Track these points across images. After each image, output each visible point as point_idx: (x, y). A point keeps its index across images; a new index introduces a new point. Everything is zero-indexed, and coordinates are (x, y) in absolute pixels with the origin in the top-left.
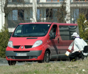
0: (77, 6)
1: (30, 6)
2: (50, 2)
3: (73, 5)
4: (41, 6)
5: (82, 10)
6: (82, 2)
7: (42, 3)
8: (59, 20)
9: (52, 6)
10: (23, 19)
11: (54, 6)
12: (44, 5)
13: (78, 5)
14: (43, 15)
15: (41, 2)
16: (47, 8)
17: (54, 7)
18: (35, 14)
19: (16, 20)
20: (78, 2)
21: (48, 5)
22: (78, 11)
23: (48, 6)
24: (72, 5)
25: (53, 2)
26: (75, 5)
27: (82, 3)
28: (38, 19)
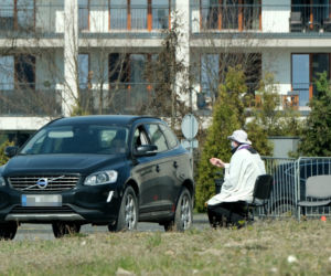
0: (213, 43)
1: (57, 43)
2: (123, 31)
3: (200, 40)
4: (94, 43)
5: (228, 58)
6: (232, 31)
7: (98, 36)
8: (156, 90)
9: (129, 45)
10: (32, 87)
11: (137, 43)
12: (105, 40)
13: (218, 43)
14: (98, 75)
15: (93, 30)
16: (112, 51)
17: (137, 48)
18: (73, 70)
19: (7, 91)
20: (218, 31)
21: (118, 40)
22: (217, 62)
23: (117, 45)
24: (198, 43)
25: (133, 31)
26: (207, 43)
27: (231, 36)
28: (81, 87)
